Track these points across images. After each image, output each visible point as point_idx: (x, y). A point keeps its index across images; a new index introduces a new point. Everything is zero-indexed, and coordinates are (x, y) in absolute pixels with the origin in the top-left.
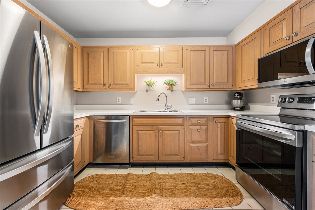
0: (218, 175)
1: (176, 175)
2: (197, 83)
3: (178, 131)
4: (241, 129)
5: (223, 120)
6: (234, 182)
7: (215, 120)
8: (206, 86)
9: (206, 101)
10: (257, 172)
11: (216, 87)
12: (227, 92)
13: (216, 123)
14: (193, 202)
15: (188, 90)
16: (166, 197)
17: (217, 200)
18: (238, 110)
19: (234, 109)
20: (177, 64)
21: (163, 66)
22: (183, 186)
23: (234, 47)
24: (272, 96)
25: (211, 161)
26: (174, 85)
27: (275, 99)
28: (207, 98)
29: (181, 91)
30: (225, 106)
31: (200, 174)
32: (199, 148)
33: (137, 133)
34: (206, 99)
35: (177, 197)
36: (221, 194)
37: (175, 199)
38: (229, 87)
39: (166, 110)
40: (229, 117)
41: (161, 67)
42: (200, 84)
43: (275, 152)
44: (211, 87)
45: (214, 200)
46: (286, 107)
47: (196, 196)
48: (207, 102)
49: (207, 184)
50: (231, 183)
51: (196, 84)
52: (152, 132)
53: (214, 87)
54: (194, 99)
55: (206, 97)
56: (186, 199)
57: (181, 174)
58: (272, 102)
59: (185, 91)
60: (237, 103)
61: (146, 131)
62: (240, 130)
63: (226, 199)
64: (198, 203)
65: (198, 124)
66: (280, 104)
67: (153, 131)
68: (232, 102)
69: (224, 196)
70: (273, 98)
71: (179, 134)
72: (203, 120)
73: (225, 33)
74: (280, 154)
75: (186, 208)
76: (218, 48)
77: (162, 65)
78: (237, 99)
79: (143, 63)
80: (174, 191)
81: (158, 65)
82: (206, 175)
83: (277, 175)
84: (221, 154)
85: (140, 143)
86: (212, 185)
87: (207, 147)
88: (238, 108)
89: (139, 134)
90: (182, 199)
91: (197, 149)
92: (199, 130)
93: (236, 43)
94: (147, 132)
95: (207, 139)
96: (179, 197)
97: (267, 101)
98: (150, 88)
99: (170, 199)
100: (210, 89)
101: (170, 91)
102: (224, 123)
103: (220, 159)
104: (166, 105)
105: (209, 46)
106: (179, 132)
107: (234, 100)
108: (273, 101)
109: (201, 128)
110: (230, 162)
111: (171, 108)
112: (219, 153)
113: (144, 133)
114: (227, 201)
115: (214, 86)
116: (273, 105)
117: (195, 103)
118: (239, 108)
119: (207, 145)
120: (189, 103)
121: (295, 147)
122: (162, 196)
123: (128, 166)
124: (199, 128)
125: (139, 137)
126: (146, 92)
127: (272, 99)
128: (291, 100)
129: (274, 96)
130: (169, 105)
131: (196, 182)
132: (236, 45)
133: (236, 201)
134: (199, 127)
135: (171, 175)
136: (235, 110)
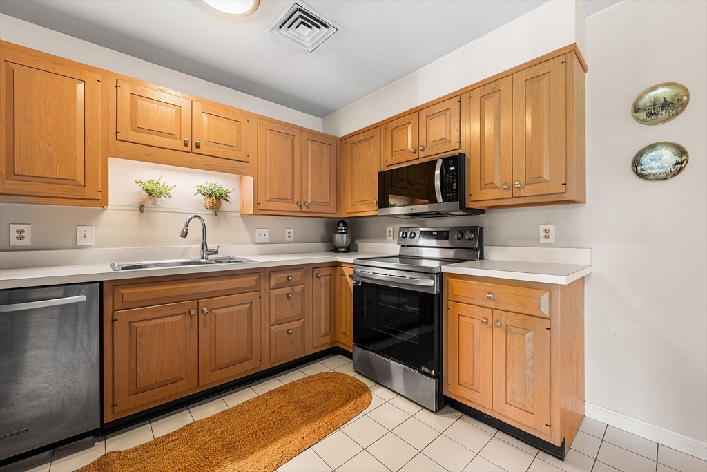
0: (326, 373)
1: (249, 402)
2: (279, 200)
3: (248, 303)
4: (363, 283)
5: (327, 271)
6: (352, 374)
7: (316, 271)
8: (294, 207)
9: (289, 237)
10: (388, 343)
11: (312, 210)
12: (324, 219)
13: (319, 277)
14: (305, 435)
15: (259, 211)
16: (246, 455)
17: (341, 412)
18: (343, 252)
19: (336, 250)
20: (236, 150)
21: (203, 150)
22: (274, 418)
23: (338, 141)
24: (388, 229)
25: (310, 351)
26: (225, 199)
27: (391, 233)
28: (292, 231)
29: (238, 215)
30: (321, 245)
31: (295, 383)
32: (290, 332)
33: (130, 331)
34: (289, 233)
35: (271, 442)
36: (342, 400)
37: (270, 448)
38: (331, 212)
39: (203, 258)
40: (337, 265)
41: (195, 150)
42: (284, 201)
43: (408, 307)
44: (304, 209)
45: (335, 415)
46: (406, 245)
47: (305, 423)
48: (291, 239)
49: (316, 394)
50: (349, 377)
51: (276, 200)
52: (179, 318)
53: (308, 210)
54: (266, 232)
55: (290, 228)
56: (291, 437)
57: (259, 398)
58: (388, 238)
59: (254, 214)
60: (341, 239)
61: (162, 317)
62: (360, 284)
63: (351, 405)
64: (313, 432)
65: (289, 283)
66: (401, 240)
67: (182, 316)
68: (335, 237)
69: (348, 401)
70: (390, 232)
71: (250, 309)
72: (296, 274)
73: (324, 112)
74: (418, 309)
75: (298, 452)
76: (313, 136)
77: (198, 147)
78: (341, 233)
79: (137, 129)
80: (259, 435)
81: (186, 144)
82: (307, 381)
83: (413, 339)
84: (325, 335)
85: (140, 355)
86: (324, 392)
87: (303, 326)
88: (342, 248)
89: (139, 331)
90: (283, 441)
91: (287, 334)
92: (290, 296)
93: (342, 134)
94: (166, 320)
95: (303, 310)
96: (275, 440)
97: (381, 237)
98: (155, 202)
99: (259, 454)
100: (301, 213)
101: (211, 212)
102: (329, 277)
103: (323, 343)
104: (204, 246)
105: (301, 129)
106: (249, 307)
107: (337, 235)
108: (390, 236)
109: (293, 290)
110: (338, 345)
111: (216, 252)
112: (322, 333)
113: (155, 326)
114: (354, 407)
115: (308, 207)
116: (389, 242)
117: (267, 241)
118: (344, 248)
119: (304, 322)
120: (257, 241)
121: (434, 295)
122: (238, 457)
123: (91, 438)
124: (290, 292)
125: (139, 340)
126: (139, 212)
127: (388, 233)
128: (413, 235)
129: (391, 229)
130: (210, 247)
131: (296, 399)
132: (342, 139)
133: (366, 401)
134: (288, 290)
135: (238, 409)
136: (339, 252)
